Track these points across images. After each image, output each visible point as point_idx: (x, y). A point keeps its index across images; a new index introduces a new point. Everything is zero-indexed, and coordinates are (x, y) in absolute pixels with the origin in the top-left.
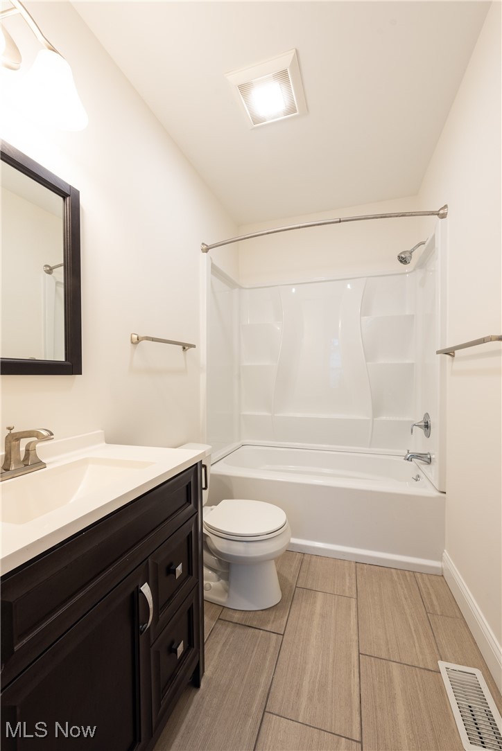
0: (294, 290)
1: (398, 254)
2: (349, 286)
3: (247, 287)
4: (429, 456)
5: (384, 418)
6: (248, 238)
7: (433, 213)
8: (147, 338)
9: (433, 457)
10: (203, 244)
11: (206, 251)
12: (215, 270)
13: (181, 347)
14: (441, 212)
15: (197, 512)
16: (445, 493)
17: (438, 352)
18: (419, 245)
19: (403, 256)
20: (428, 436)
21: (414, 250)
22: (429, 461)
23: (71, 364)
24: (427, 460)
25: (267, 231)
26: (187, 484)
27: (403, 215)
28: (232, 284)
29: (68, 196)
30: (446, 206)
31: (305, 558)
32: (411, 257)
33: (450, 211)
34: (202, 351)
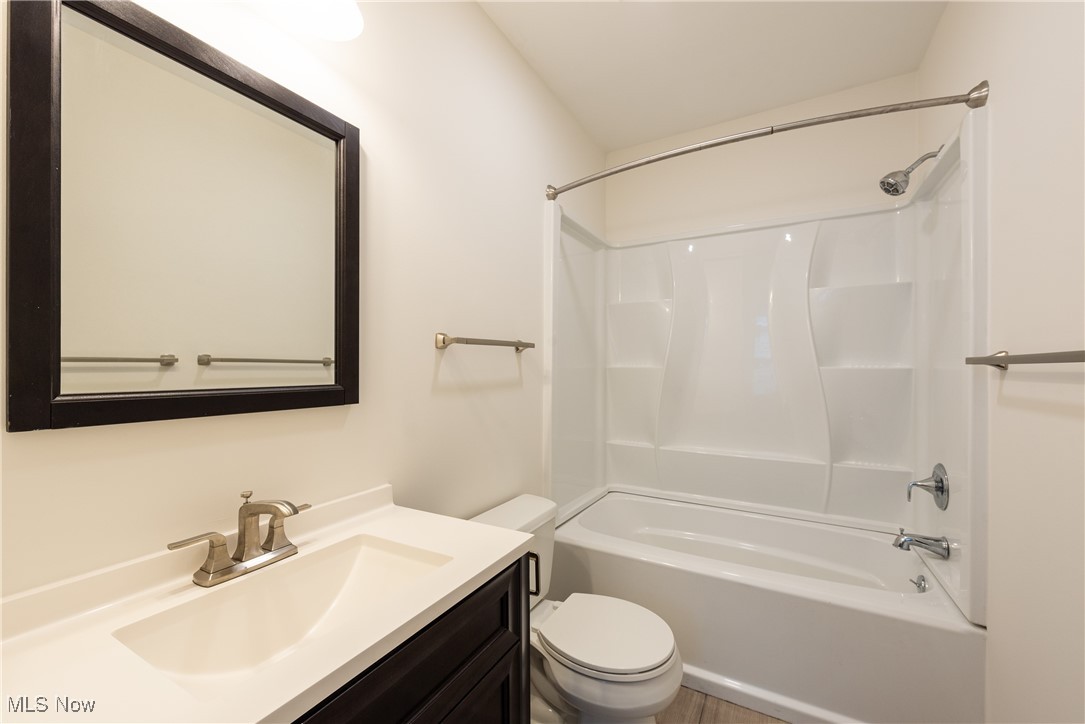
0: (691, 248)
1: (880, 178)
2: (788, 238)
3: (618, 246)
4: (944, 545)
5: (852, 463)
6: (616, 172)
7: (955, 100)
8: (459, 341)
9: (954, 546)
10: (549, 187)
11: (553, 197)
12: (567, 224)
13: (514, 348)
14: (974, 95)
15: (520, 640)
16: (985, 628)
17: (969, 361)
18: (923, 159)
19: (891, 180)
20: (944, 506)
21: (912, 168)
22: (946, 554)
23: (344, 390)
24: (940, 550)
25: (648, 159)
26: (501, 596)
27: (895, 109)
28: (594, 243)
29: (343, 137)
30: (984, 84)
31: (709, 704)
32: (907, 182)
33: (993, 93)
34: (546, 352)
